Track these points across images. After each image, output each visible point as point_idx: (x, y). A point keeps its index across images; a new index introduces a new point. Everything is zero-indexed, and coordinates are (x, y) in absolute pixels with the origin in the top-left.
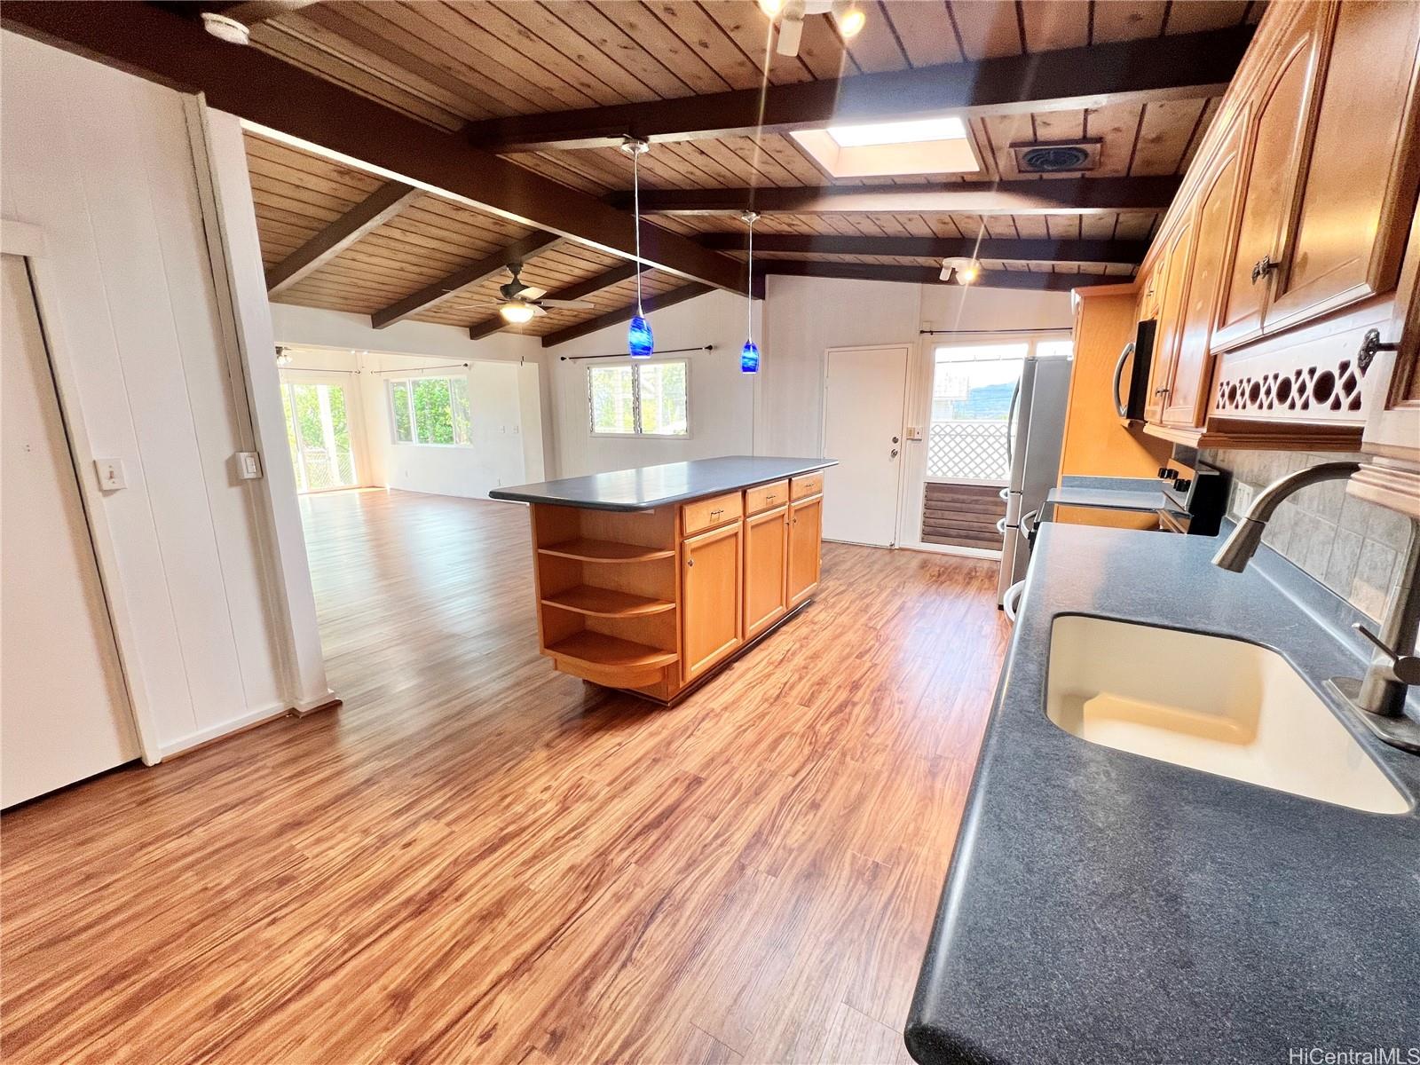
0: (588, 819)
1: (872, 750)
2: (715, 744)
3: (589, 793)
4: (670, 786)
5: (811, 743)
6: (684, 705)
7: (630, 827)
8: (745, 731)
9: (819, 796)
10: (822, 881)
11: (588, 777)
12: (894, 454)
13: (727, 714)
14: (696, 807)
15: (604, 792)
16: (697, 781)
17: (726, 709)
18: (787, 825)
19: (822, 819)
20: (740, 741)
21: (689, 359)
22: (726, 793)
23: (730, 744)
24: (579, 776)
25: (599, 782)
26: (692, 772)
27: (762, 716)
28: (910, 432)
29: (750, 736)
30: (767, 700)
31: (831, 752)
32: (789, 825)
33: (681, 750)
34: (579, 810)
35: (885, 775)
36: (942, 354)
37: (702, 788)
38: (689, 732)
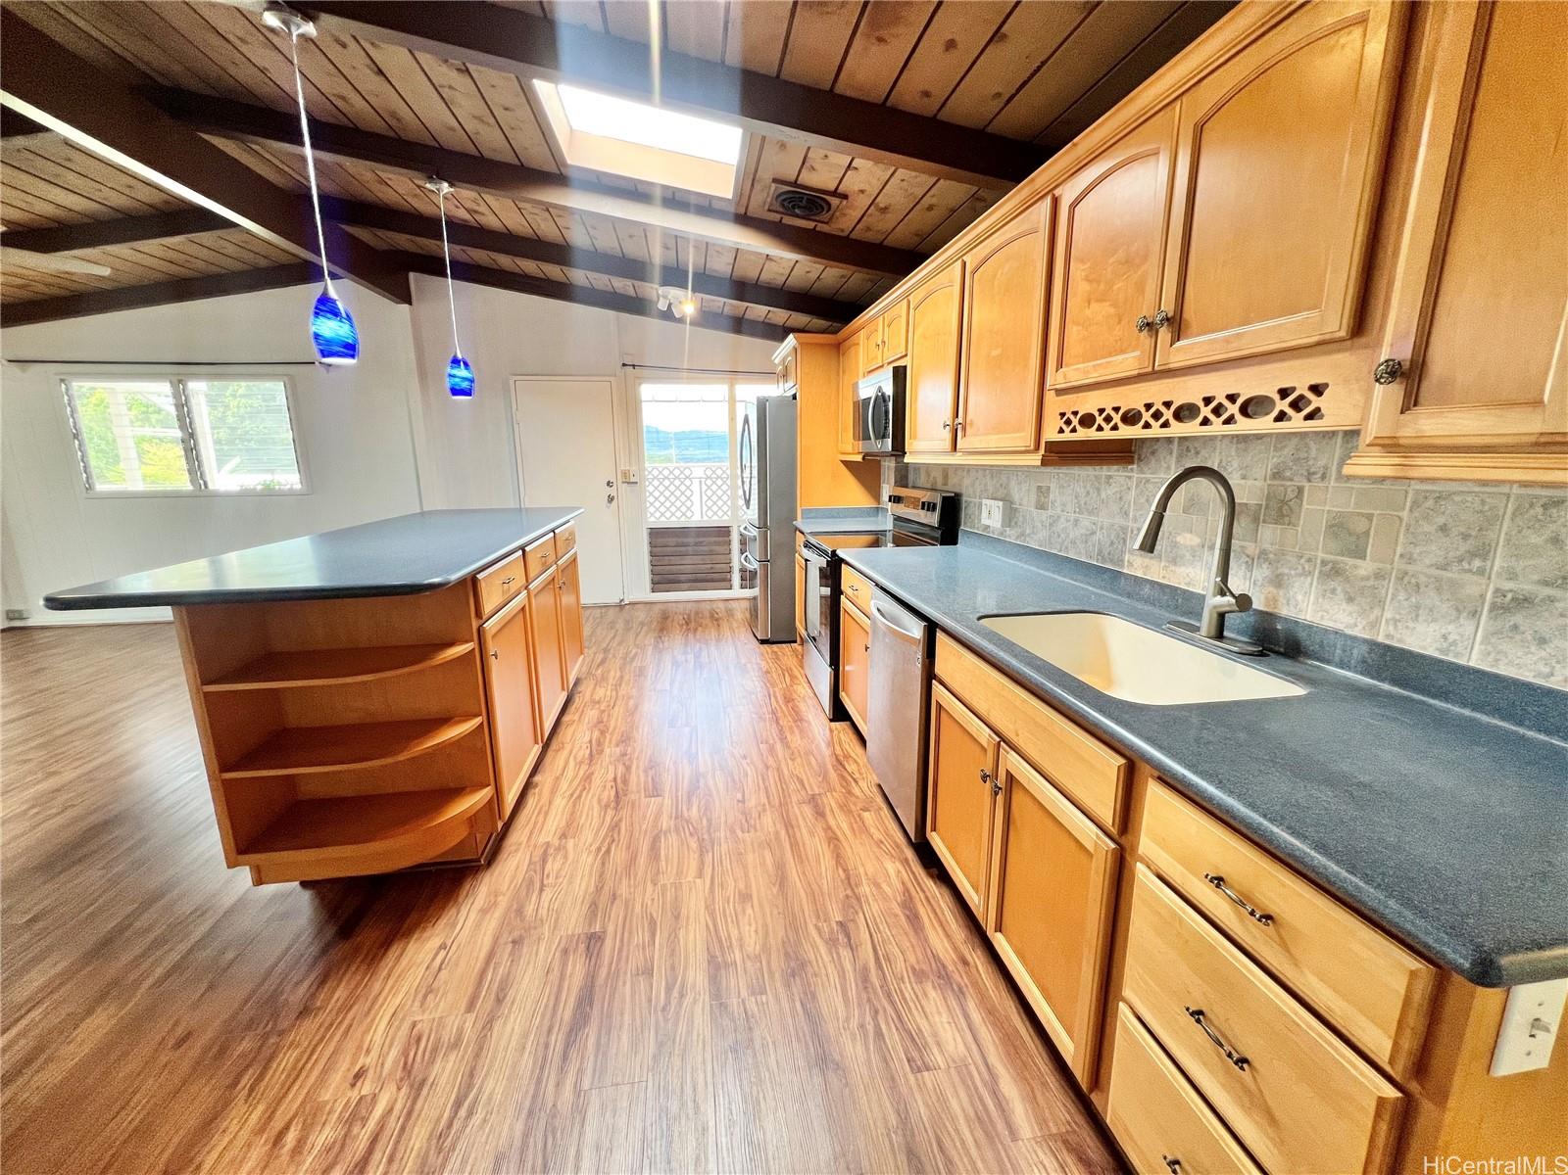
0: (472, 1075)
1: (755, 815)
2: (582, 885)
3: (445, 1038)
4: (564, 964)
5: (691, 834)
6: (503, 855)
7: (547, 1046)
8: (608, 851)
9: (742, 886)
10: (809, 969)
11: (424, 1019)
12: (611, 499)
13: (571, 843)
14: (618, 970)
15: (469, 1025)
16: (593, 941)
17: (564, 836)
18: (734, 934)
19: (761, 905)
20: (610, 866)
21: (291, 377)
22: (640, 936)
23: (601, 875)
24: (406, 1025)
25: (448, 1013)
26: (578, 931)
27: (615, 826)
28: (625, 474)
29: (619, 856)
30: (607, 806)
31: (718, 834)
32: (736, 932)
33: (543, 912)
34: (446, 1072)
35: (783, 833)
36: (647, 391)
37: (608, 943)
38: (537, 885)
